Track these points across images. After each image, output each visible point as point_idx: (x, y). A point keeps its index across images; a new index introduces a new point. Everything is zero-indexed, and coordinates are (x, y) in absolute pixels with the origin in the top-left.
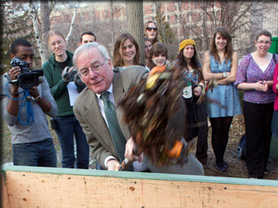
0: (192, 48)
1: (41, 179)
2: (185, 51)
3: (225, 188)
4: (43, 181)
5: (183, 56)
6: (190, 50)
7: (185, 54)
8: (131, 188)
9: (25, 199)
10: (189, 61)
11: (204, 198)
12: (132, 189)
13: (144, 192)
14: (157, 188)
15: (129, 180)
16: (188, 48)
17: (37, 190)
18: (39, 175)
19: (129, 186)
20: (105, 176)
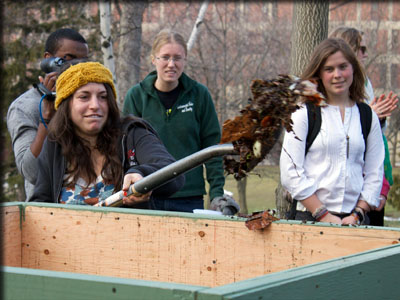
0: (100, 96)
1: (76, 219)
2: (77, 104)
3: (322, 233)
4: (78, 223)
5: (70, 121)
6: (94, 103)
7: (76, 116)
8: (200, 233)
9: (47, 252)
10: (93, 141)
11: (294, 247)
12: (202, 234)
13: (217, 239)
14: (234, 233)
15: (199, 221)
16: (87, 96)
17: (68, 237)
18: (75, 212)
19: (198, 231)
20: (167, 216)
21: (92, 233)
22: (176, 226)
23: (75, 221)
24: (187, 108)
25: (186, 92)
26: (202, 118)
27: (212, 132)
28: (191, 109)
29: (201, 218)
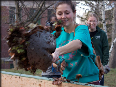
8: (40, 85)
20: (30, 77)
21: (9, 83)
22: (33, 82)
23: (5, 78)
24: (98, 37)
25: (98, 32)
26: (103, 41)
27: (106, 45)
28: (99, 38)
29: (40, 79)
